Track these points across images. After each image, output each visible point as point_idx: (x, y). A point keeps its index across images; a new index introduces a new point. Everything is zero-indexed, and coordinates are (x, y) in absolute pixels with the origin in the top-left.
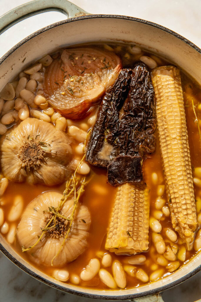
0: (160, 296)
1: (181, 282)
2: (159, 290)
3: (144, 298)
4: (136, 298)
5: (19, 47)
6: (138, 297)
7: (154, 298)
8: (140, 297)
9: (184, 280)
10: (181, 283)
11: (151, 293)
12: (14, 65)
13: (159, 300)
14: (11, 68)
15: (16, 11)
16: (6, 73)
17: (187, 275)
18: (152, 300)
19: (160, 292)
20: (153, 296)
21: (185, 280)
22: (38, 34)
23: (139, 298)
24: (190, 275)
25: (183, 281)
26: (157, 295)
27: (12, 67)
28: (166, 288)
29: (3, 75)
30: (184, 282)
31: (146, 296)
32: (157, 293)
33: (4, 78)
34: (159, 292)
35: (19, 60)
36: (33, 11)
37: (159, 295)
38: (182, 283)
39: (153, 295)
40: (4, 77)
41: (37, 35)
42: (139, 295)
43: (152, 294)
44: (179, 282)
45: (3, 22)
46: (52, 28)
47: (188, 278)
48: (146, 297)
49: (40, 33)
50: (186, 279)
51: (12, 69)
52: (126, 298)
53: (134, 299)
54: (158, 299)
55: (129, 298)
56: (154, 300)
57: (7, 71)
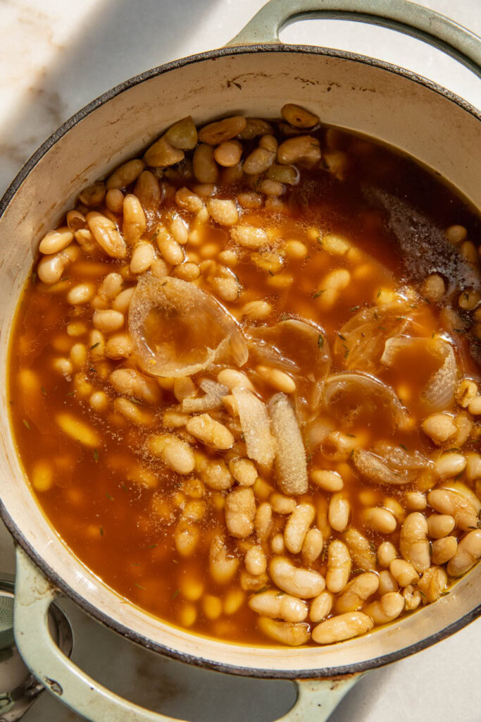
0: (53, 594)
1: (100, 620)
2: (60, 585)
3: (31, 564)
4: (23, 548)
5: (369, 64)
6: (26, 551)
7: (43, 585)
8: (29, 556)
9: (108, 623)
10: (98, 621)
11: (48, 573)
12: (337, 85)
13: (43, 596)
14: (329, 86)
15: (433, 18)
16: (314, 84)
17: (122, 626)
18: (35, 582)
19: (58, 590)
20: (44, 581)
21: (108, 626)
22: (417, 81)
23: (27, 555)
24: (123, 631)
25: (104, 623)
26: (51, 587)
27: (331, 85)
28: (74, 597)
29: (305, 79)
30: (104, 626)
31: (37, 565)
32: (54, 586)
33: (304, 88)
34: (59, 587)
35: (354, 89)
36: (456, 46)
37: (53, 590)
38: (101, 623)
39: (47, 579)
40: (304, 84)
41: (415, 81)
42: (33, 552)
43: (47, 575)
44: (99, 616)
45: (397, 11)
46: (447, 97)
47: (116, 630)
48: (35, 567)
49: (421, 83)
50: (112, 627)
51: (329, 89)
52: (12, 530)
53: (19, 547)
54: (44, 593)
55: (16, 536)
56: (38, 587)
57: (318, 82)
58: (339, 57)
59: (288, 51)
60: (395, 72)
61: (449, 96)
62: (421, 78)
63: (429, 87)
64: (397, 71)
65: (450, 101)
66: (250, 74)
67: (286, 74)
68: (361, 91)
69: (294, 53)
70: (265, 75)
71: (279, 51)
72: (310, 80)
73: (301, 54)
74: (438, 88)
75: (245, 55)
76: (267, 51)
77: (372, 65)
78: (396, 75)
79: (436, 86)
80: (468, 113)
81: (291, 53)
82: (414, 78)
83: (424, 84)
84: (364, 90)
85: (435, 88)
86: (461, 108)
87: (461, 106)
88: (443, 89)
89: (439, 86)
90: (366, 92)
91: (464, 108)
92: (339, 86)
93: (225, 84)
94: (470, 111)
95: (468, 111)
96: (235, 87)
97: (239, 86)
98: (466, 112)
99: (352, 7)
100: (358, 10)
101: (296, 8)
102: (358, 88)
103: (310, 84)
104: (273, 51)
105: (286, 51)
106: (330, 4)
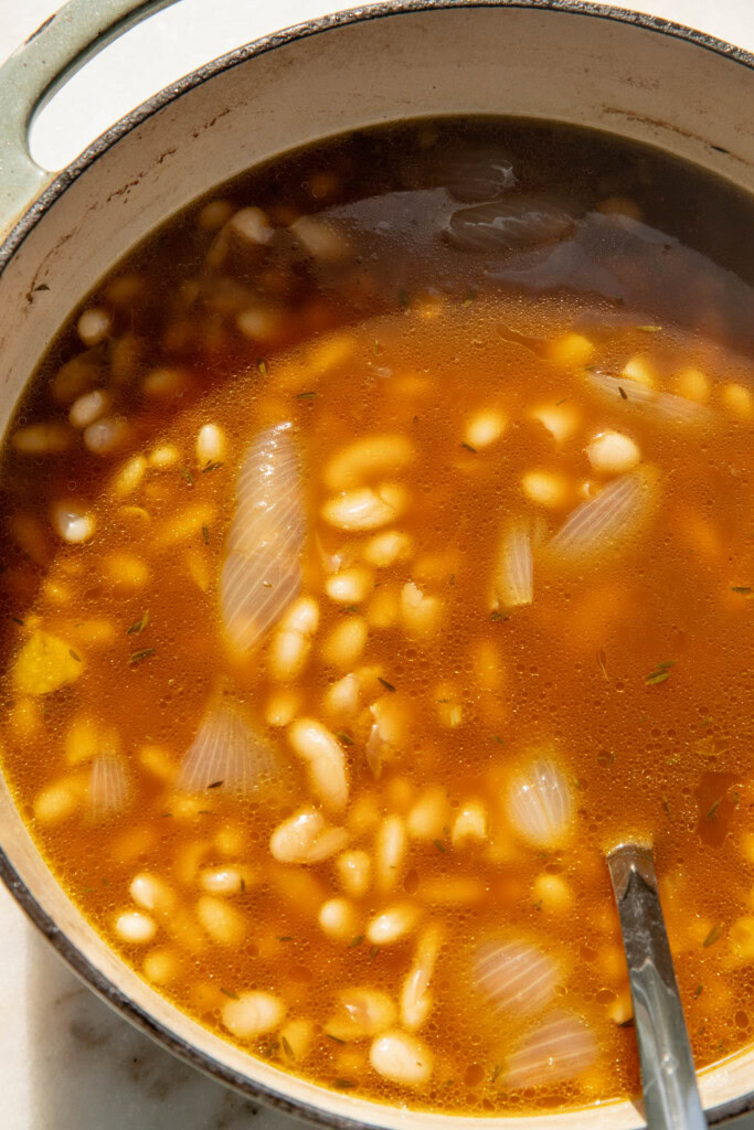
5: (199, 83)
12: (170, 153)
14: (159, 165)
16: (136, 183)
22: (283, 43)
27: (161, 161)
29: (121, 187)
33: (126, 202)
35: (196, 136)
40: (123, 198)
41: (281, 45)
46: (343, 24)
49: (292, 40)
57: (141, 175)
58: (152, 113)
59: (79, 175)
60: (244, 60)
61: (344, 20)
62: (283, 34)
63: (306, 35)
64: (244, 55)
65: (351, 25)
66: (48, 256)
67: (94, 208)
68: (210, 128)
69: (90, 168)
70: (68, 237)
71: (69, 185)
72: (129, 182)
73: (99, 160)
74: (320, 24)
75: (29, 238)
76: (54, 201)
77: (204, 80)
78: (247, 62)
79: (313, 25)
80: (390, 17)
81: (85, 173)
82: (274, 43)
83: (296, 37)
84: (212, 124)
85: (315, 28)
86: (375, 20)
87: (373, 17)
88: (327, 18)
89: (317, 20)
90: (217, 122)
91: (379, 16)
92: (174, 151)
93: (25, 302)
94: (391, 12)
95: (386, 15)
96: (39, 293)
97: (43, 287)
98: (385, 18)
99: (92, 32)
100: (103, 26)
101: (20, 107)
102: (202, 129)
103: (134, 187)
104: (59, 194)
105: (77, 177)
106: (58, 55)
